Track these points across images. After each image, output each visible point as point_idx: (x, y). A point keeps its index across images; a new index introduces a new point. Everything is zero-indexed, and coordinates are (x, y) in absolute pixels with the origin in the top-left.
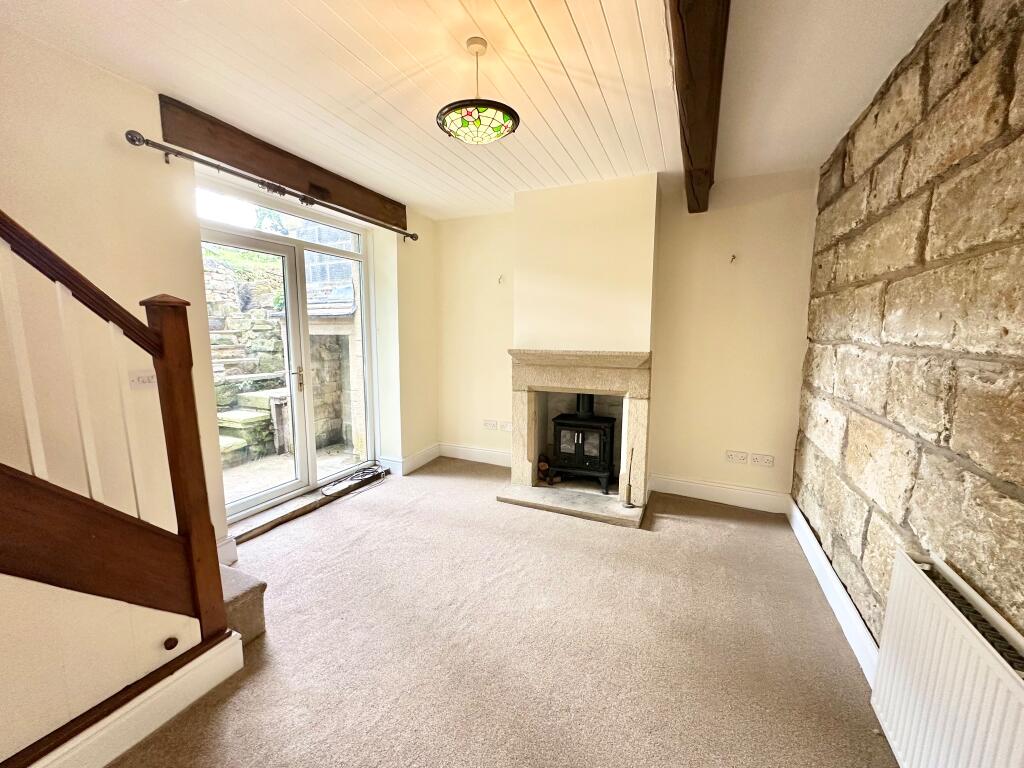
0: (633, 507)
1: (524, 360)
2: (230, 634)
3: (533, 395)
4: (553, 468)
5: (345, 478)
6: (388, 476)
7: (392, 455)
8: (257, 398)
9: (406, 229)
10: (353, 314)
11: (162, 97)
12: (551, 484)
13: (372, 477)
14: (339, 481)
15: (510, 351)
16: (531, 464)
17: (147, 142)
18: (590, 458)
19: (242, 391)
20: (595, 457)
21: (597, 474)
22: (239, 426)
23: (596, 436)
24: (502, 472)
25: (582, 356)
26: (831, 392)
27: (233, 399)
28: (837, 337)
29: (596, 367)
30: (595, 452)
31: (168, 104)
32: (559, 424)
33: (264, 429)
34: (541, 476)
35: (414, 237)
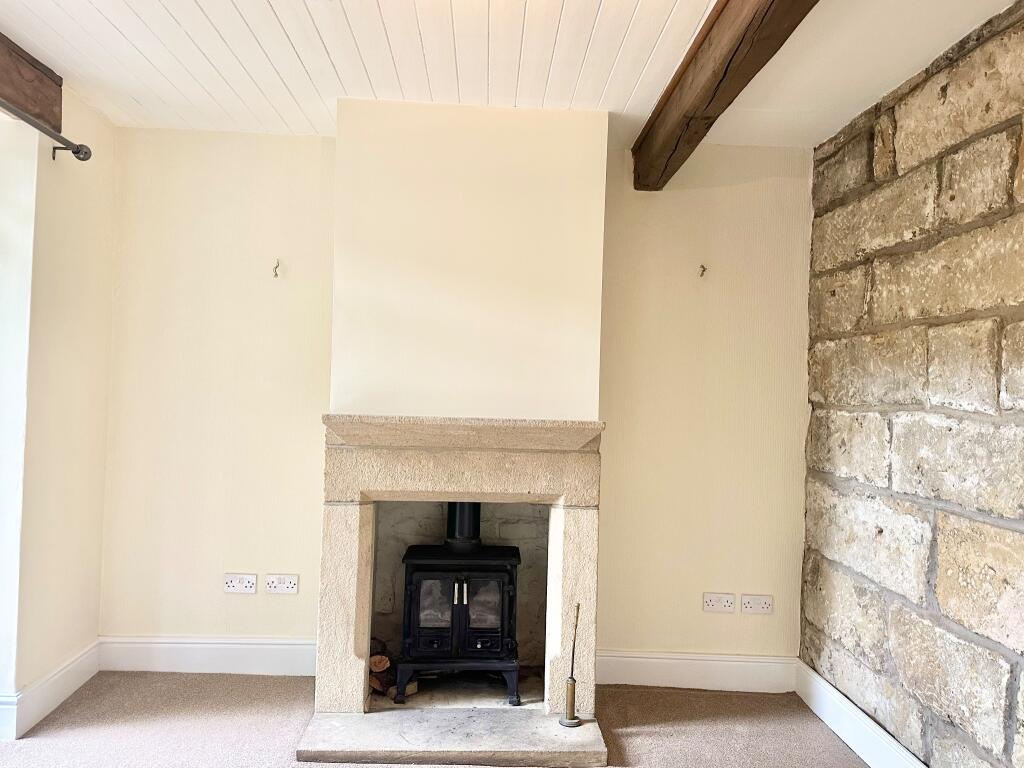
1: (353, 436)
3: (370, 510)
9: (59, 128)
12: (401, 700)
15: (327, 419)
16: (360, 663)
18: (481, 633)
20: (492, 630)
21: (496, 665)
23: (494, 585)
26: (884, 483)
28: (886, 399)
29: (503, 450)
30: (492, 620)
32: (420, 569)
35: (82, 153)
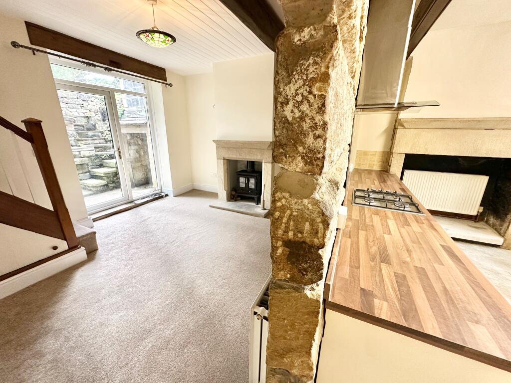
0: (265, 209)
1: (221, 145)
2: (80, 247)
3: (226, 161)
4: (237, 194)
5: (147, 197)
6: (167, 197)
7: (168, 187)
8: (110, 163)
9: (166, 81)
10: (146, 123)
11: (26, 22)
12: (236, 200)
13: (159, 197)
14: (144, 198)
15: (213, 141)
16: (226, 192)
17: (22, 46)
18: (252, 189)
19: (103, 159)
21: (253, 196)
22: (102, 175)
23: (254, 179)
24: (214, 195)
25: (243, 143)
27: (100, 163)
29: (250, 148)
30: (253, 187)
31: (30, 26)
32: (239, 174)
33: (114, 177)
34: (232, 197)
35: (170, 85)
